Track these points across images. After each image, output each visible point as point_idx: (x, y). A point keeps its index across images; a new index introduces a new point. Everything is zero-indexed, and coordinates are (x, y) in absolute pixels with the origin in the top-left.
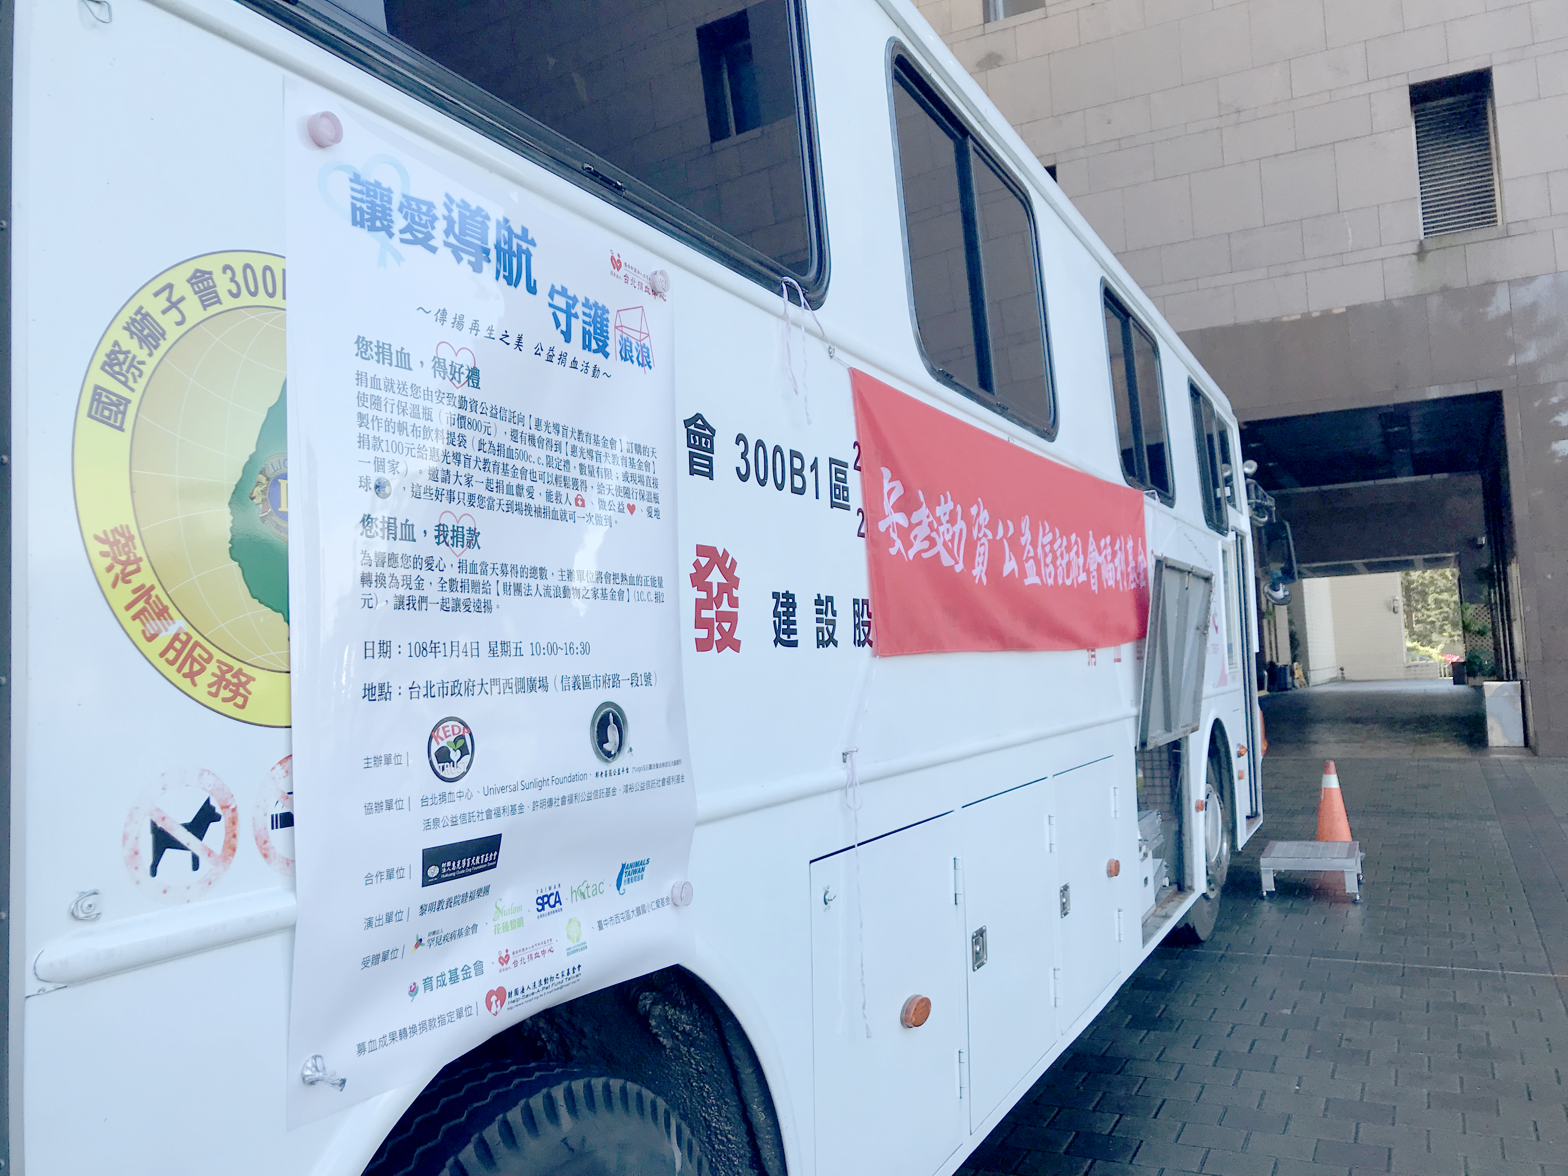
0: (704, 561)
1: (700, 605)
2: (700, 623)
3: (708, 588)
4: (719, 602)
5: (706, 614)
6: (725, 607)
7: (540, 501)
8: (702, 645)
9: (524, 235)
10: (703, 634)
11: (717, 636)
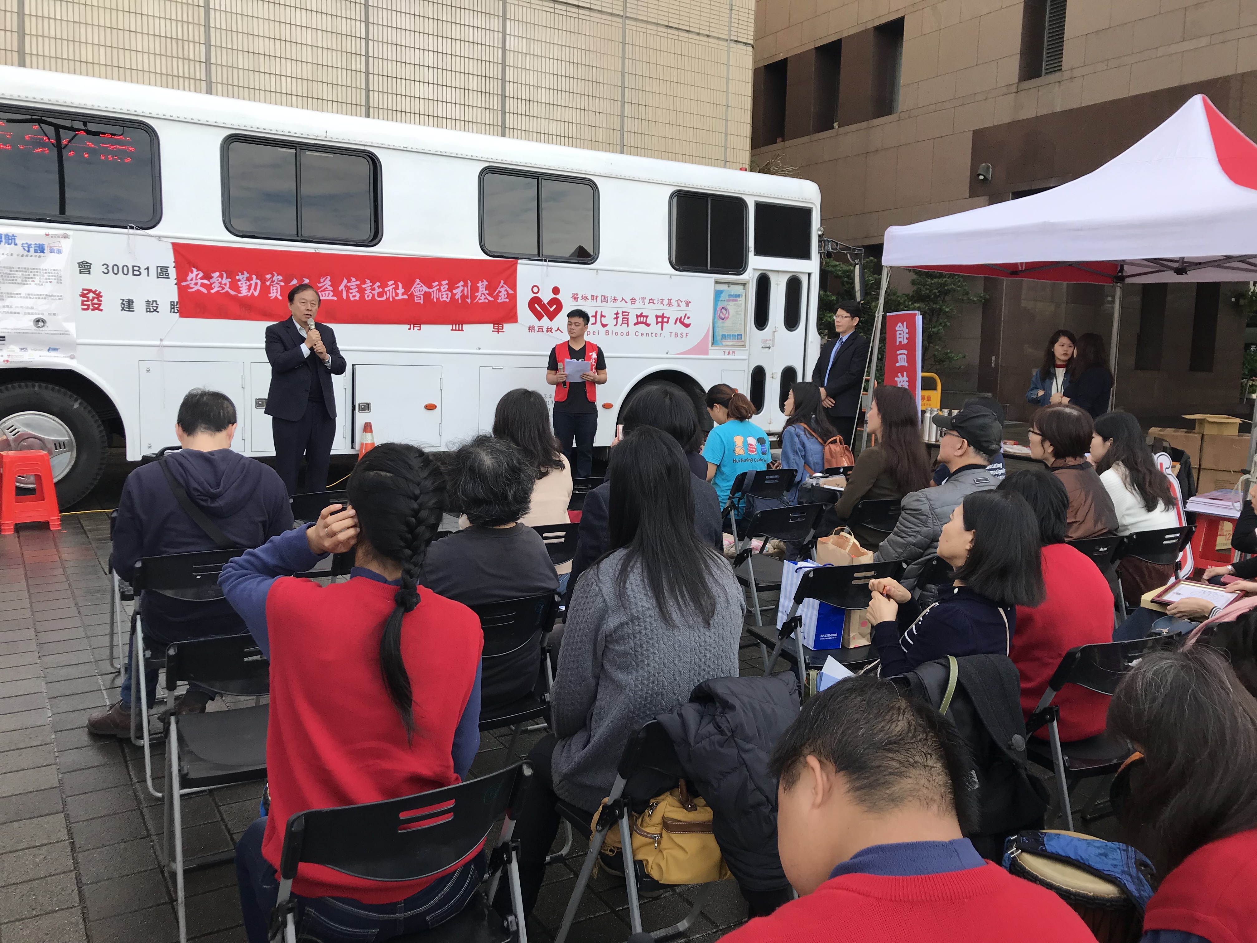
0: (85, 292)
1: (83, 301)
2: (83, 304)
3: (88, 298)
4: (92, 300)
5: (85, 303)
6: (96, 301)
7: (18, 282)
8: (83, 309)
9: (13, 235)
10: (86, 307)
11: (91, 307)
